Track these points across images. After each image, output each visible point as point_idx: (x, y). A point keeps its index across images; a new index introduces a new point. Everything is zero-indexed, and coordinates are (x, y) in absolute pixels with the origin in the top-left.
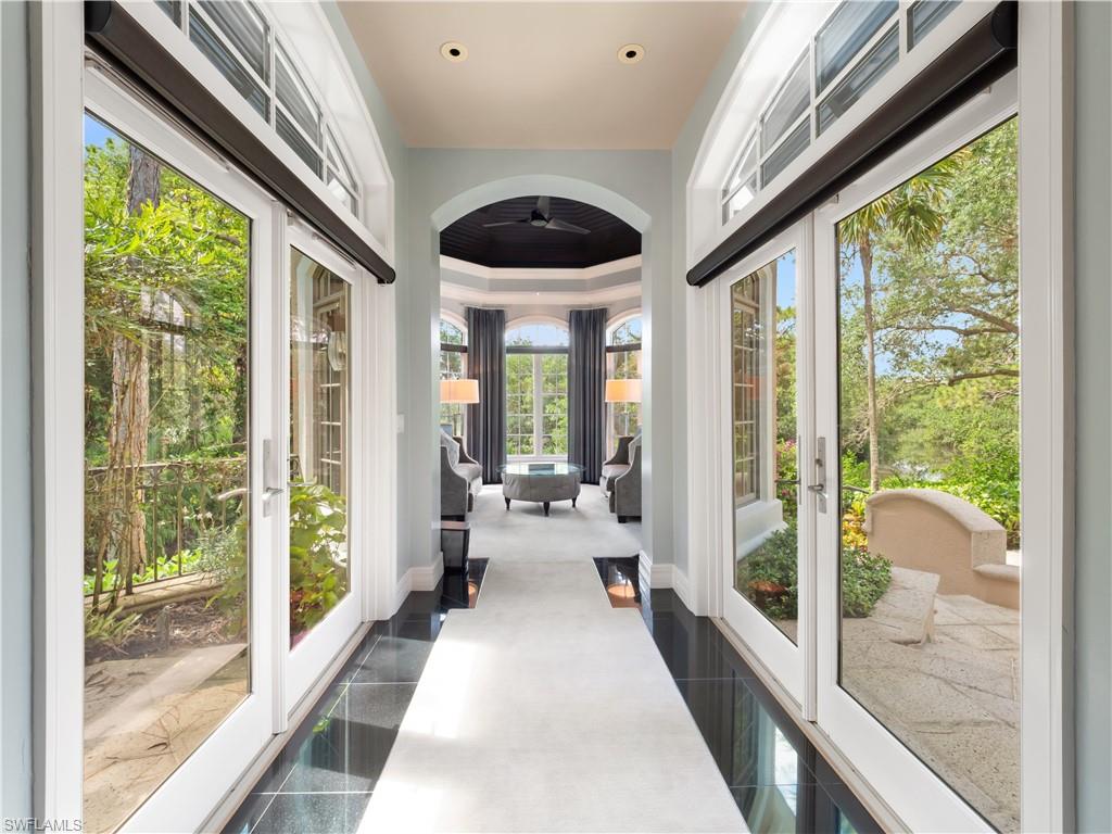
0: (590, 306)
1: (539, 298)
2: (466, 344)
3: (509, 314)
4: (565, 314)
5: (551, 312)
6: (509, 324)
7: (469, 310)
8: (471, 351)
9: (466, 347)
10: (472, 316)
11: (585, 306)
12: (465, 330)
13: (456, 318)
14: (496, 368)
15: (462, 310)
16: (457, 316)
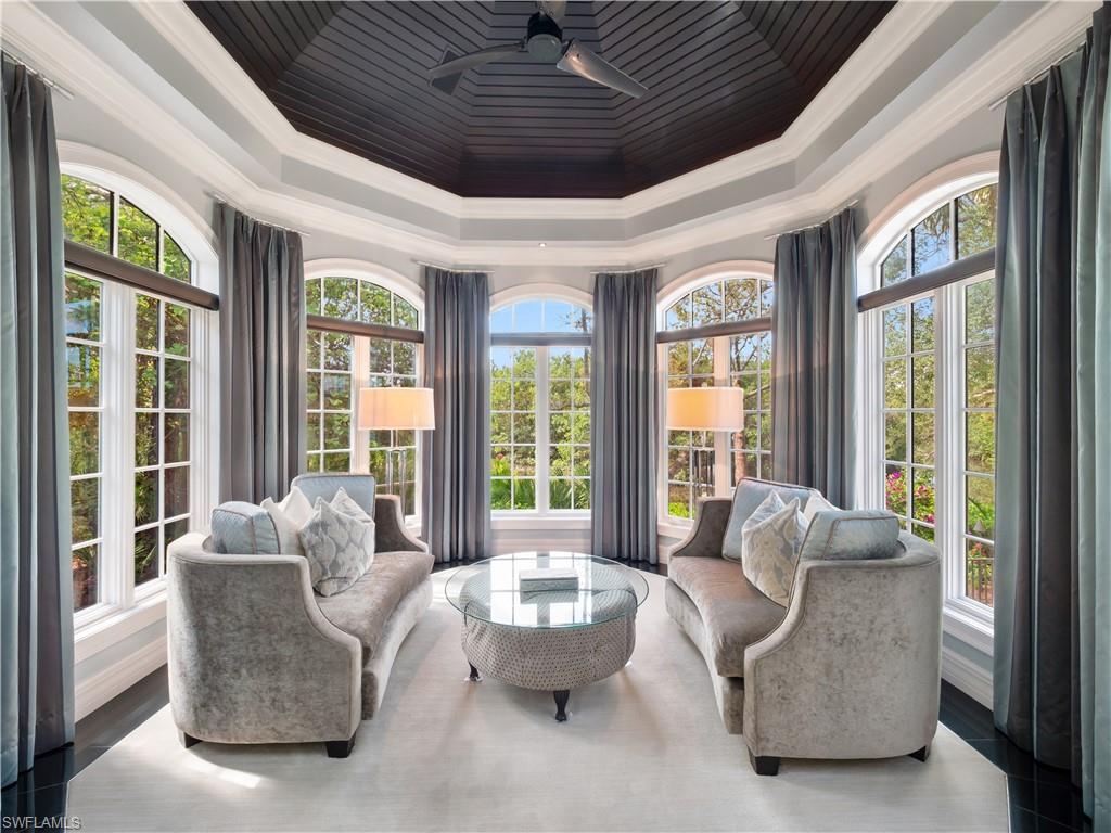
0: (629, 267)
1: (543, 253)
2: (422, 328)
3: (495, 281)
4: (589, 282)
5: (565, 276)
6: (496, 296)
7: (427, 270)
8: (433, 341)
9: (422, 334)
10: (432, 281)
11: (619, 268)
12: (420, 305)
13: (405, 285)
14: (474, 369)
15: (415, 270)
16: (408, 281)
